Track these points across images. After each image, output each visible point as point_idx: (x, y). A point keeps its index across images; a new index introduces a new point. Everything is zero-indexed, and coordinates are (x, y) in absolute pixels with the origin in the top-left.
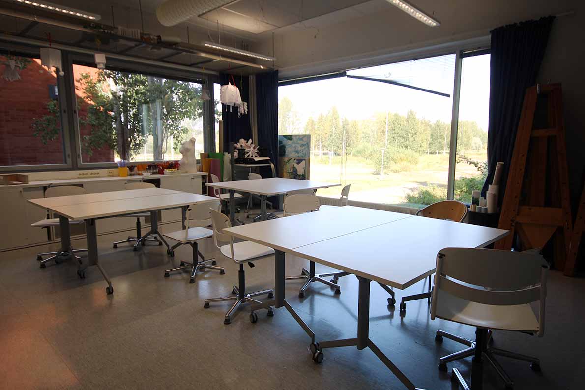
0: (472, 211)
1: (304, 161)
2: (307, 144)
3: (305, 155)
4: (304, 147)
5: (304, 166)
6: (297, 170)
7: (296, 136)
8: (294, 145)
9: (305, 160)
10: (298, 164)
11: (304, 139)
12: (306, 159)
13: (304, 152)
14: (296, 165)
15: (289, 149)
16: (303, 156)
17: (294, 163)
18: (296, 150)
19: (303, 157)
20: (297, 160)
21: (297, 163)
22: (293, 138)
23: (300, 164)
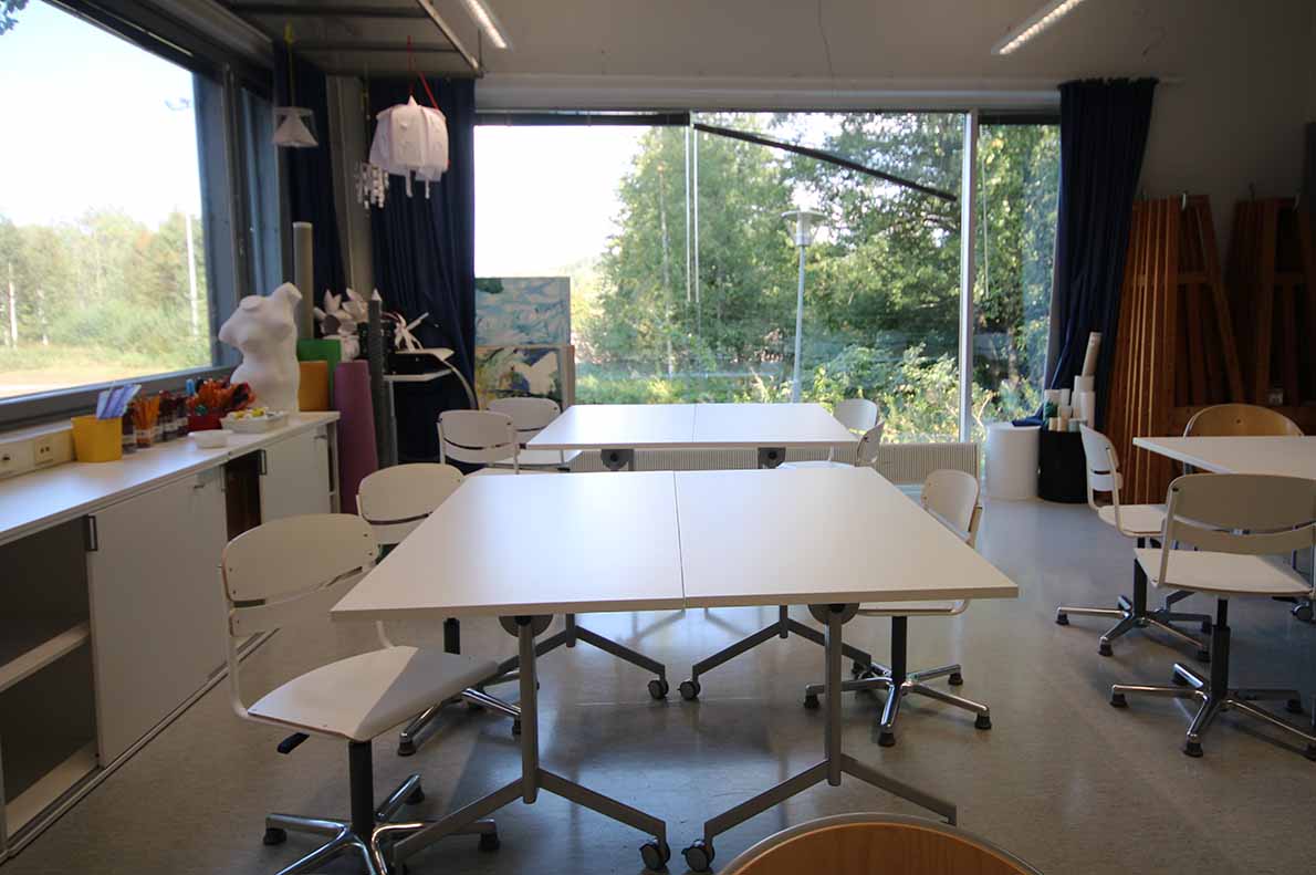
0: (1059, 430)
1: (551, 356)
2: (561, 302)
3: (555, 338)
4: (548, 314)
5: (556, 368)
6: (525, 382)
7: (516, 280)
8: (509, 308)
9: (554, 350)
10: (531, 365)
11: (548, 290)
12: (559, 347)
13: (552, 328)
14: (522, 369)
15: (488, 319)
16: (550, 340)
17: (511, 363)
18: (521, 322)
19: (545, 342)
20: (526, 352)
21: (526, 362)
22: (503, 285)
23: (535, 365)
